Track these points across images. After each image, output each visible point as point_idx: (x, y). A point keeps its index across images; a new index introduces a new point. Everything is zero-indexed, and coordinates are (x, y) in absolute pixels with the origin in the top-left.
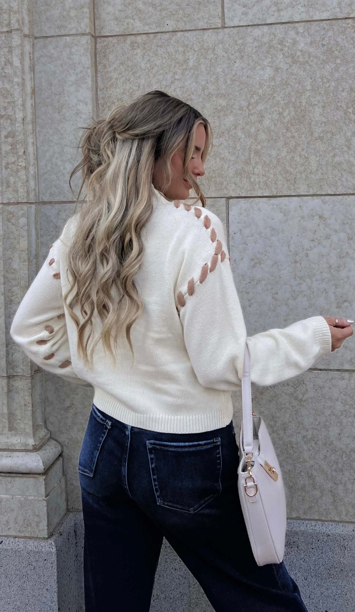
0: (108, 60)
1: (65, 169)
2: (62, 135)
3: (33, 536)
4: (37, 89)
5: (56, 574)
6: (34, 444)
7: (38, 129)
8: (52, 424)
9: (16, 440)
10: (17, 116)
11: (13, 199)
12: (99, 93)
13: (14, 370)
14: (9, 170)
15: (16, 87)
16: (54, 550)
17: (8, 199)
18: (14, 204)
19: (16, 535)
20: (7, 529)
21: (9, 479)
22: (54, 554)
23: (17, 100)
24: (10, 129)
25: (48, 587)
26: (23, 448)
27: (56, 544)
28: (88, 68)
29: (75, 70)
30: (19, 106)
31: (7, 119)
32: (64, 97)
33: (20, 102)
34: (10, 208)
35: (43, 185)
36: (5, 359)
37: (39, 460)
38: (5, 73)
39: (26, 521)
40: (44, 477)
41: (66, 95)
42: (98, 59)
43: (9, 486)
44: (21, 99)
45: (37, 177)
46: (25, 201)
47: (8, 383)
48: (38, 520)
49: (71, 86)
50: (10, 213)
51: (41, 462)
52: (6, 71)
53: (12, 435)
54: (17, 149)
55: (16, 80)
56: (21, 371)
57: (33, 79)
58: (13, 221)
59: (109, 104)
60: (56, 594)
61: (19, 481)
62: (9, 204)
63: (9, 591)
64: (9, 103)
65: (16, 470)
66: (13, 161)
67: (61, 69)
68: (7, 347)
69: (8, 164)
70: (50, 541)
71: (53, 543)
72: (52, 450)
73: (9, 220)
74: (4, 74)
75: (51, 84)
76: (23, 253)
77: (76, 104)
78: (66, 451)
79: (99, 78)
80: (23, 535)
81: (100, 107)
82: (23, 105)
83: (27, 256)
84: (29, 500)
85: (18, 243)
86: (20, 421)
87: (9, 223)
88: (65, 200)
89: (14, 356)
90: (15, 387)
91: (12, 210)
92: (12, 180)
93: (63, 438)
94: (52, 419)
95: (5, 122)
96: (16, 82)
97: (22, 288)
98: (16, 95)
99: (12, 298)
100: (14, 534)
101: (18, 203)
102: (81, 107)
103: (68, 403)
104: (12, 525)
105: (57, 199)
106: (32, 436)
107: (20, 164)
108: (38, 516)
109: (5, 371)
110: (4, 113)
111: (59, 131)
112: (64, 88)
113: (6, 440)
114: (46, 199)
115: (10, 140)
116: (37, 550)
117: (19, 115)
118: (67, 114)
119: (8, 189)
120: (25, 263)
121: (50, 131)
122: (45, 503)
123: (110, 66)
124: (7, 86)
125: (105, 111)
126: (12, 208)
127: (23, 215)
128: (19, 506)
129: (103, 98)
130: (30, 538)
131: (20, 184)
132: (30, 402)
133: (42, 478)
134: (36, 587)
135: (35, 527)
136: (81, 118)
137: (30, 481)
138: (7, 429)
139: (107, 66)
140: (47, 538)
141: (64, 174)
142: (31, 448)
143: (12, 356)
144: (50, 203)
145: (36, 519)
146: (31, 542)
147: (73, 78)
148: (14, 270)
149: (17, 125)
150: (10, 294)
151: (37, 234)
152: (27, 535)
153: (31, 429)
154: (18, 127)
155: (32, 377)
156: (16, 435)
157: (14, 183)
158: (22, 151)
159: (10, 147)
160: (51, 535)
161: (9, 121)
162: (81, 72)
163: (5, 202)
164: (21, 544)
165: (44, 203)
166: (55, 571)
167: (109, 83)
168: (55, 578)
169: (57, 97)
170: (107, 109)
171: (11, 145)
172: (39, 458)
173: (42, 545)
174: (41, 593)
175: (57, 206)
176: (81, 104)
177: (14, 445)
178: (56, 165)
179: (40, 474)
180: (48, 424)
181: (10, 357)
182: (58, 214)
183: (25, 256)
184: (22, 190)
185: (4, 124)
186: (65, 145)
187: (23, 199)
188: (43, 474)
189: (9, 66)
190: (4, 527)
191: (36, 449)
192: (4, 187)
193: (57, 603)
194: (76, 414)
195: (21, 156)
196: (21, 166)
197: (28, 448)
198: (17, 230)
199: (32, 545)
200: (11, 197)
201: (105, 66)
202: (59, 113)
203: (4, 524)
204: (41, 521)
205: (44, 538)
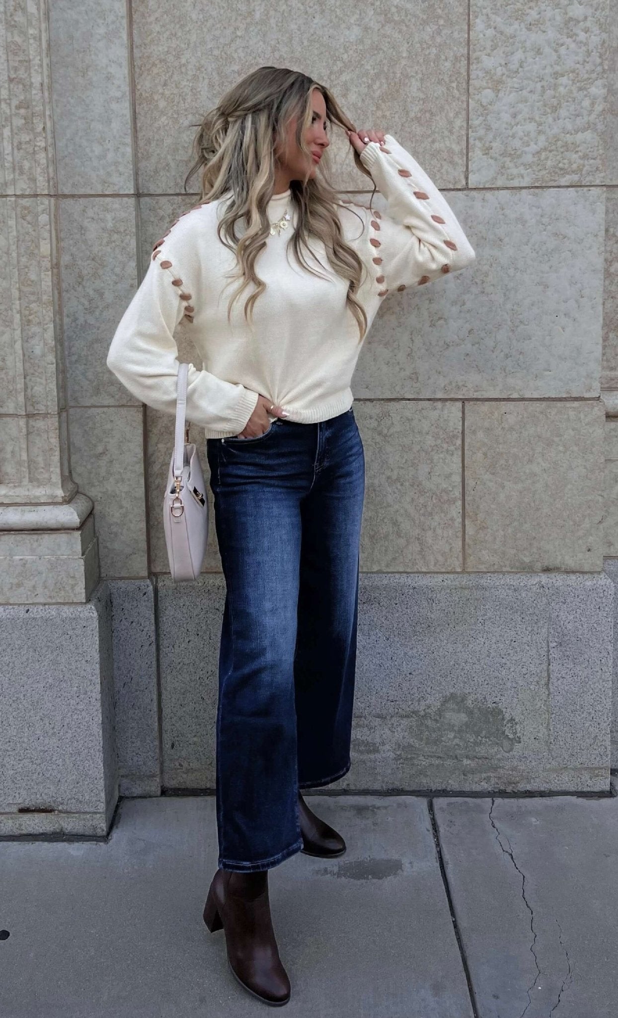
0: (147, 7)
1: (92, 151)
2: (87, 106)
3: (66, 601)
4: (52, 44)
5: (98, 642)
6: (63, 495)
7: (55, 97)
8: (80, 475)
9: (40, 492)
10: (33, 80)
11: (28, 190)
12: (134, 51)
13: (34, 407)
14: (22, 151)
15: (32, 41)
16: (96, 614)
17: (23, 189)
18: (30, 196)
19: (46, 601)
20: (33, 595)
21: (35, 537)
22: (95, 620)
23: (34, 59)
24: (22, 98)
25: (88, 658)
26: (50, 501)
27: (96, 608)
28: (122, 17)
29: (105, 19)
30: (36, 68)
31: (18, 83)
32: (90, 55)
33: (37, 61)
34: (25, 202)
35: (63, 172)
36: (23, 394)
37: (72, 513)
38: (15, 21)
39: (58, 584)
40: (80, 532)
41: (92, 53)
42: (133, 5)
43: (35, 545)
44: (39, 58)
45: (54, 161)
46: (46, 192)
47: (27, 424)
48: (73, 583)
49: (99, 41)
50: (25, 208)
51: (75, 514)
52: (16, 19)
53: (34, 486)
54: (33, 123)
55: (31, 31)
56: (43, 408)
57: (48, 29)
58: (29, 218)
59: (148, 66)
60: (98, 666)
61: (47, 539)
62: (23, 196)
63: (38, 667)
64: (20, 61)
65: (44, 525)
66: (28, 139)
67: (86, 17)
68: (25, 378)
69: (20, 143)
70: (89, 606)
71: (93, 607)
72: (82, 504)
73: (23, 218)
74: (13, 23)
75: (71, 37)
76: (45, 259)
77: (107, 66)
78: (98, 508)
79: (135, 31)
80: (54, 601)
81: (137, 70)
82: (41, 66)
83: (50, 264)
84: (61, 560)
85: (36, 246)
86: (42, 470)
87: (23, 221)
88: (93, 193)
89: (33, 391)
90: (35, 429)
91: (28, 204)
92: (26, 165)
93: (94, 492)
94: (79, 469)
95: (16, 87)
96: (32, 35)
97: (45, 304)
98: (31, 52)
99: (31, 318)
100: (42, 600)
101: (36, 196)
102: (113, 70)
103: (100, 449)
104: (40, 590)
105: (82, 191)
106: (60, 486)
107: (38, 144)
108: (73, 577)
109: (24, 409)
110: (14, 76)
111: (83, 100)
112: (91, 43)
113: (27, 493)
114: (66, 192)
115: (22, 111)
116: (74, 616)
117: (36, 79)
118: (95, 79)
119: (22, 177)
120: (47, 273)
121: (72, 101)
122: (82, 561)
123: (150, 16)
124: (18, 39)
125: (143, 76)
126: (27, 201)
127: (43, 211)
128: (49, 567)
129: (140, 58)
130: (64, 604)
131: (39, 170)
132: (58, 445)
133: (77, 534)
134: (73, 659)
135: (70, 591)
136: (113, 84)
137: (62, 538)
138: (27, 479)
139: (146, 15)
140: (85, 603)
141: (91, 159)
142: (60, 500)
143: (32, 389)
144: (73, 196)
145: (71, 581)
146: (65, 608)
147: (102, 31)
148: (32, 281)
149: (34, 92)
150: (27, 313)
151: (57, 236)
152: (59, 601)
153: (60, 477)
154: (35, 94)
155: (59, 414)
156: (38, 487)
157: (30, 168)
158: (41, 126)
159: (23, 121)
160: (88, 600)
161: (21, 86)
162: (113, 22)
163: (18, 193)
164: (53, 611)
165: (65, 196)
166: (97, 638)
167: (149, 38)
168: (97, 647)
169: (81, 55)
170: (145, 73)
171: (25, 119)
172: (72, 510)
173: (79, 610)
174: (79, 666)
175: (81, 200)
176: (113, 65)
177: (38, 497)
178: (80, 146)
179: (73, 529)
180: (74, 475)
181: (29, 390)
182: (84, 211)
183: (46, 263)
184: (41, 178)
185: (15, 89)
186: (92, 120)
187: (43, 190)
188: (78, 529)
189: (20, 13)
190: (29, 593)
191: (68, 501)
192: (17, 174)
193: (99, 676)
194: (111, 462)
195: (40, 133)
196: (40, 146)
197: (56, 500)
198: (34, 231)
199: (67, 611)
200: (25, 187)
201: (143, 16)
202: (83, 76)
203: (30, 590)
204: (76, 584)
205: (81, 603)
